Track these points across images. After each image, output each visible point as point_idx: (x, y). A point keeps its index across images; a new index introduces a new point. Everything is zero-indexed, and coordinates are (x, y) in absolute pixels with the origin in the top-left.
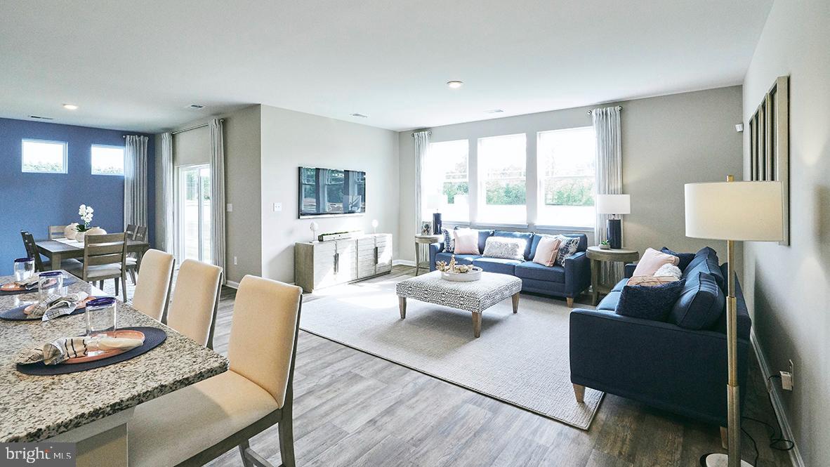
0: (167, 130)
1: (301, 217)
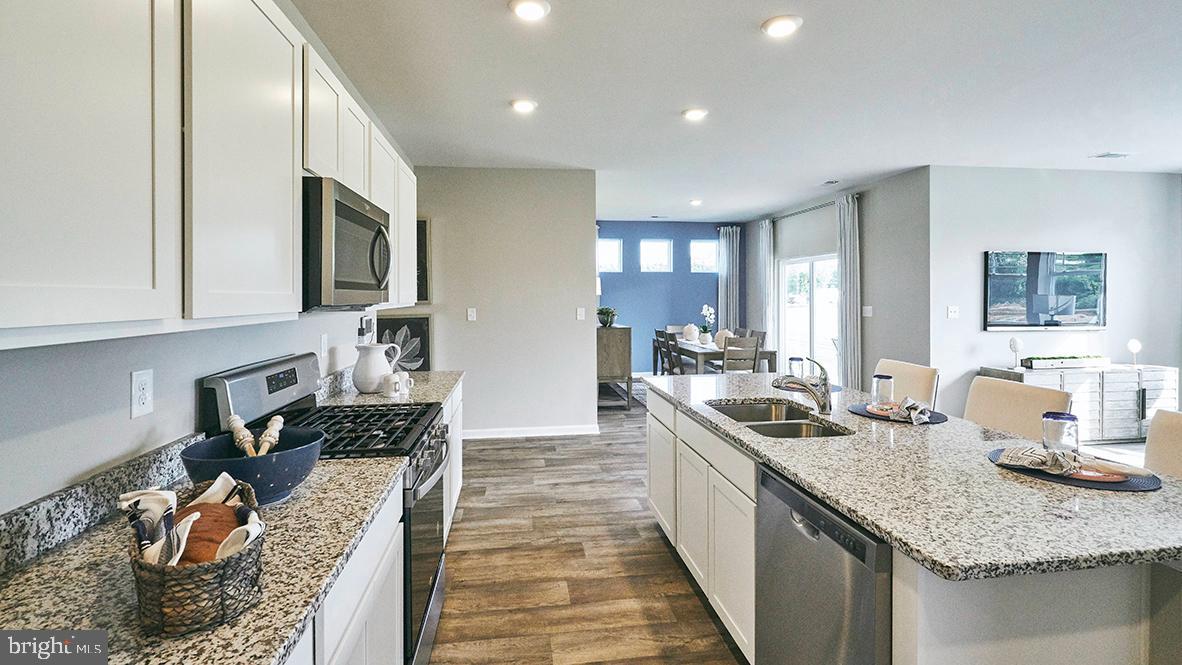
0: (764, 217)
1: (989, 328)
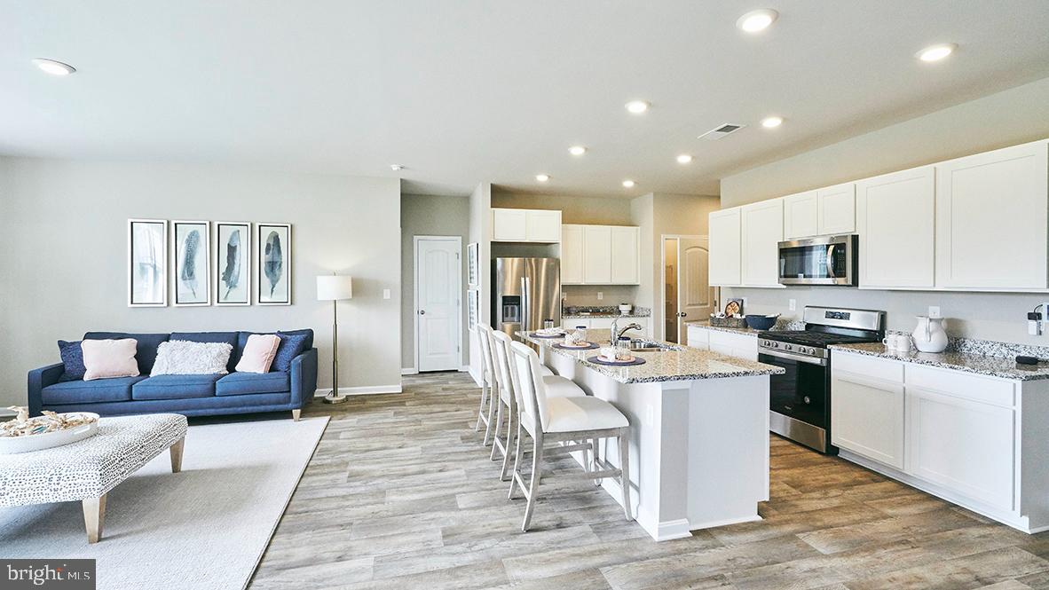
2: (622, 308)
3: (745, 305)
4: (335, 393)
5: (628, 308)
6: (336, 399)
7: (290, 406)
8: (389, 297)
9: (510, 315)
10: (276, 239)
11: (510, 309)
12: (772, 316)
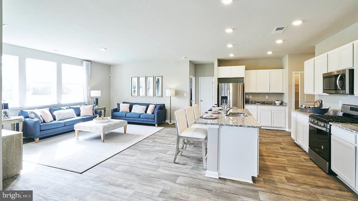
2: (276, 102)
3: (323, 103)
4: (170, 122)
5: (279, 102)
6: (171, 123)
7: (155, 123)
8: (186, 96)
9: (224, 102)
10: (158, 80)
11: (224, 100)
12: (327, 108)
